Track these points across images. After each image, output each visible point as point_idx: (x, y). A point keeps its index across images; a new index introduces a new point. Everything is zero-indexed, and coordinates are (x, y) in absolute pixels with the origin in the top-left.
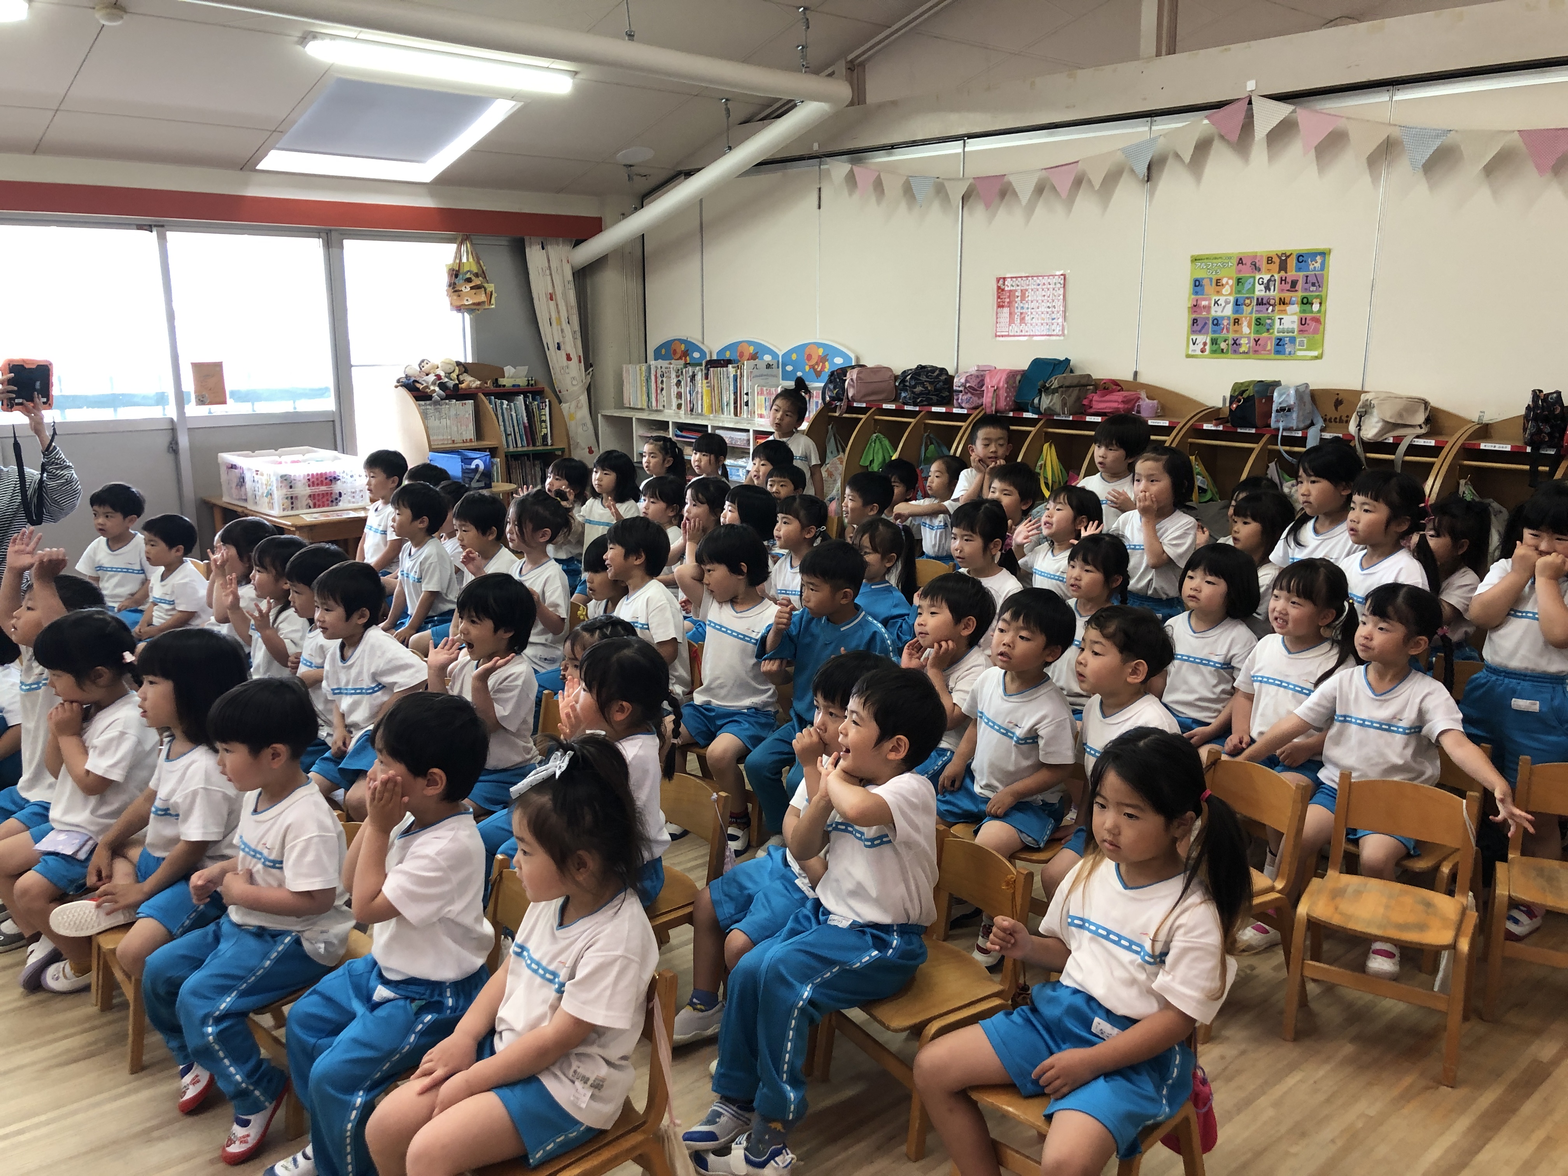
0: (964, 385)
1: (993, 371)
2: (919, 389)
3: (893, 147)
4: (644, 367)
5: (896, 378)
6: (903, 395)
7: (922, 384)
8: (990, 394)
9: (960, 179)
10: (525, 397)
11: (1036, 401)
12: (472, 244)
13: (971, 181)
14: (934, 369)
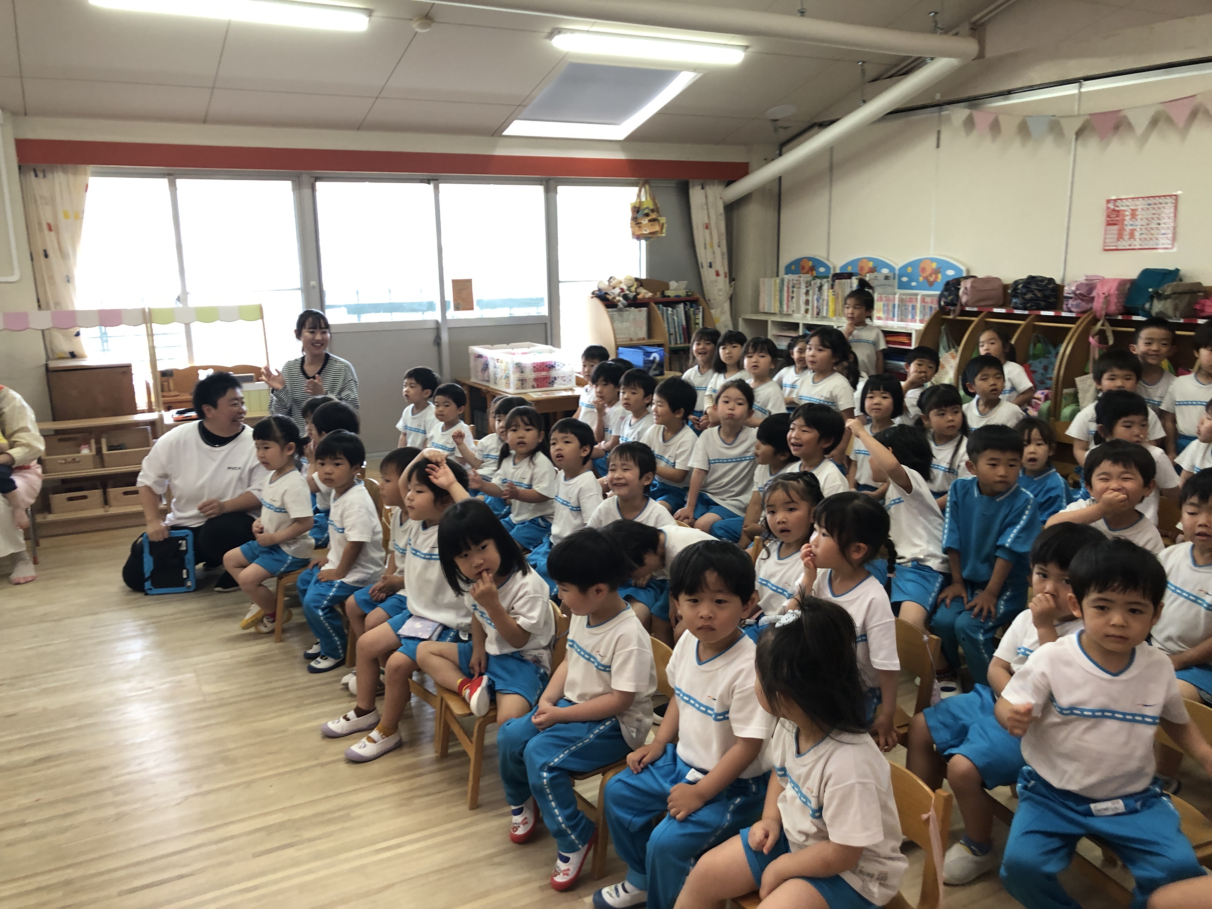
0: (1074, 293)
1: (1103, 280)
2: (1029, 296)
3: (1009, 92)
4: (778, 280)
5: (1006, 287)
6: (1014, 300)
7: (1032, 291)
8: (1101, 300)
9: (1075, 116)
10: (685, 305)
11: (1147, 306)
12: (650, 187)
13: (1088, 117)
14: (1043, 279)
